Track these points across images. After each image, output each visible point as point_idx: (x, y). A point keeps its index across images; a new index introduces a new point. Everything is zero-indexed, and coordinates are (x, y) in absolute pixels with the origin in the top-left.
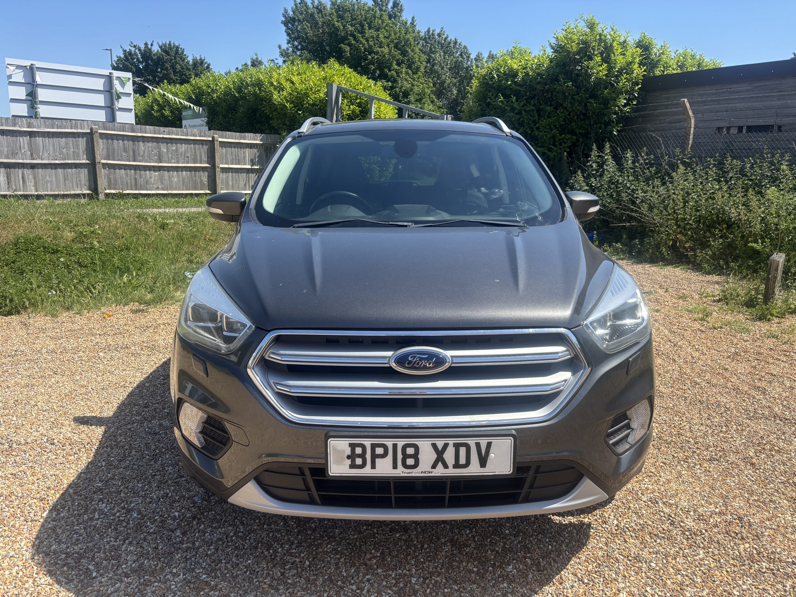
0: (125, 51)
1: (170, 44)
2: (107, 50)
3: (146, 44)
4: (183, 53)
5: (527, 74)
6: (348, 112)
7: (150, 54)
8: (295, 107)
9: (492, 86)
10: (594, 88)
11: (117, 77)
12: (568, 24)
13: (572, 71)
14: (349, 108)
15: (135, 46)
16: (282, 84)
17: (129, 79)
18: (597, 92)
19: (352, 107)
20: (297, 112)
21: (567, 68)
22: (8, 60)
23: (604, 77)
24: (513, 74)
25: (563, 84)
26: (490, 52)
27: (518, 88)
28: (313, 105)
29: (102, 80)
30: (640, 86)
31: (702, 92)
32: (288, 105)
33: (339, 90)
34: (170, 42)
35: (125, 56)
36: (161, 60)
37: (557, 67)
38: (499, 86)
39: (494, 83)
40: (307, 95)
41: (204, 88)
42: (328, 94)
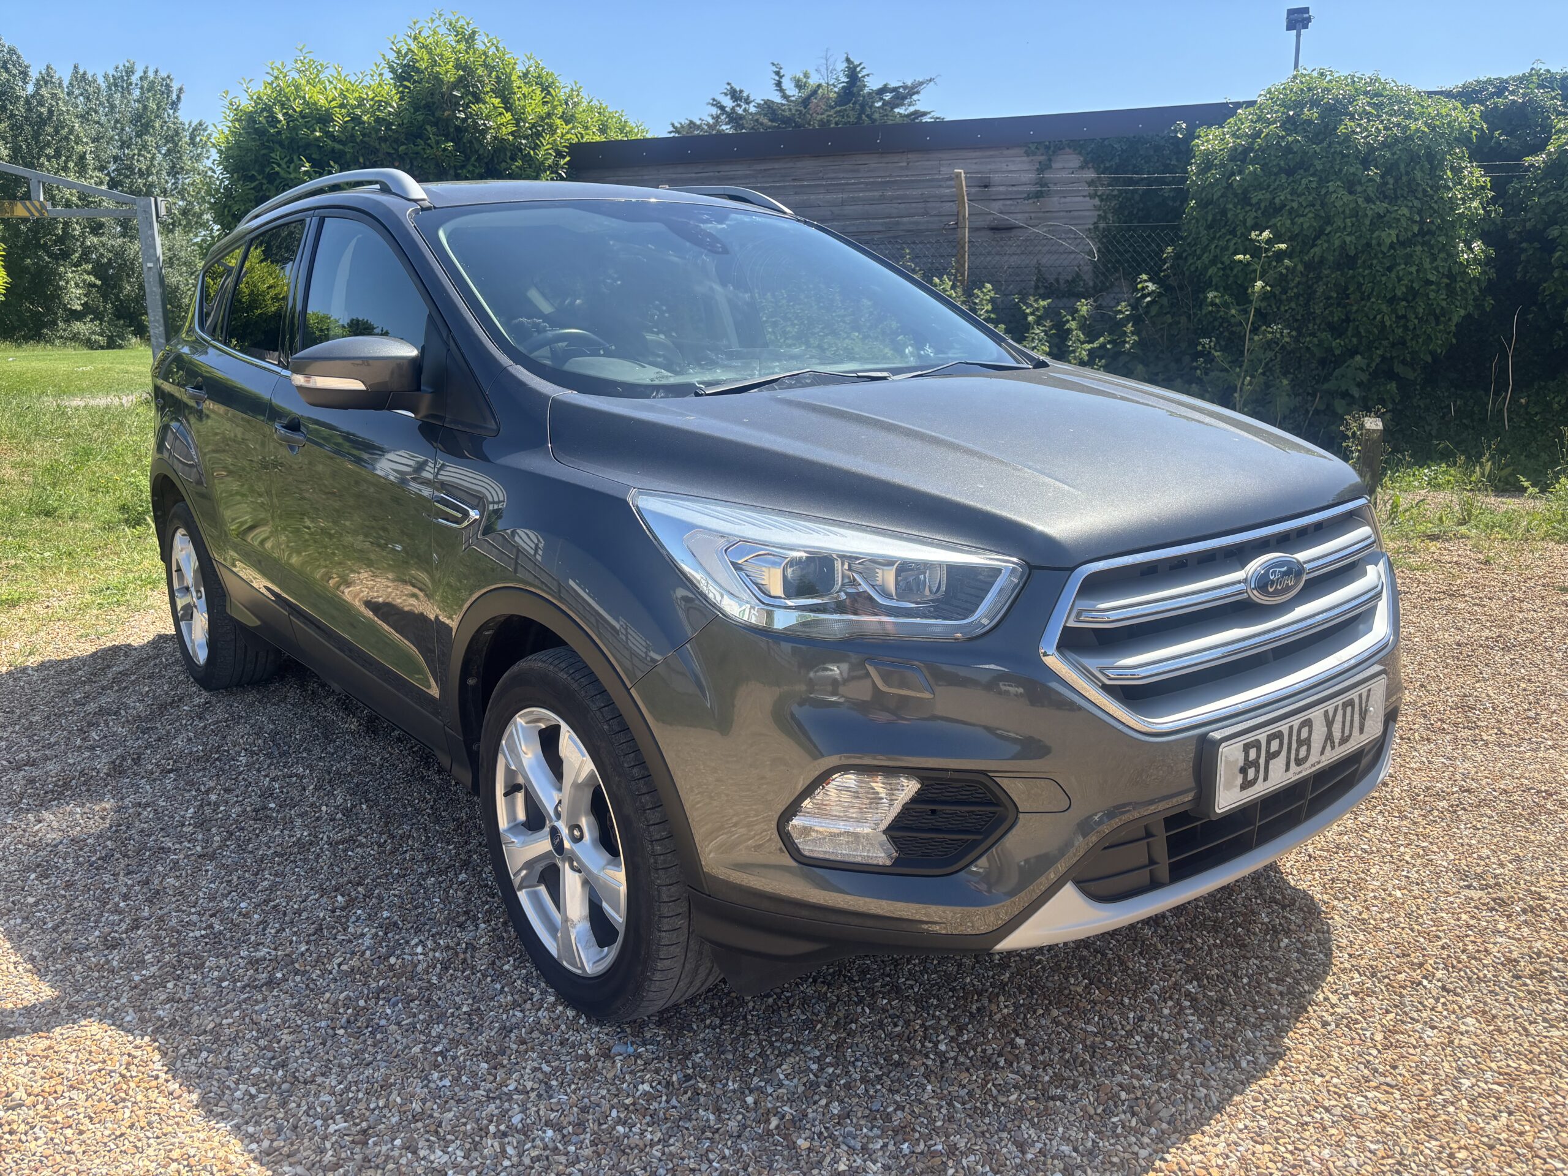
5: (356, 120)
9: (276, 140)
10: (492, 159)
12: (418, 26)
13: (448, 120)
18: (499, 163)
21: (438, 114)
23: (511, 138)
24: (324, 118)
25: (434, 145)
26: (76, 67)
27: (338, 146)
30: (568, 159)
31: (674, 176)
37: (416, 110)
38: (292, 140)
39: (279, 133)
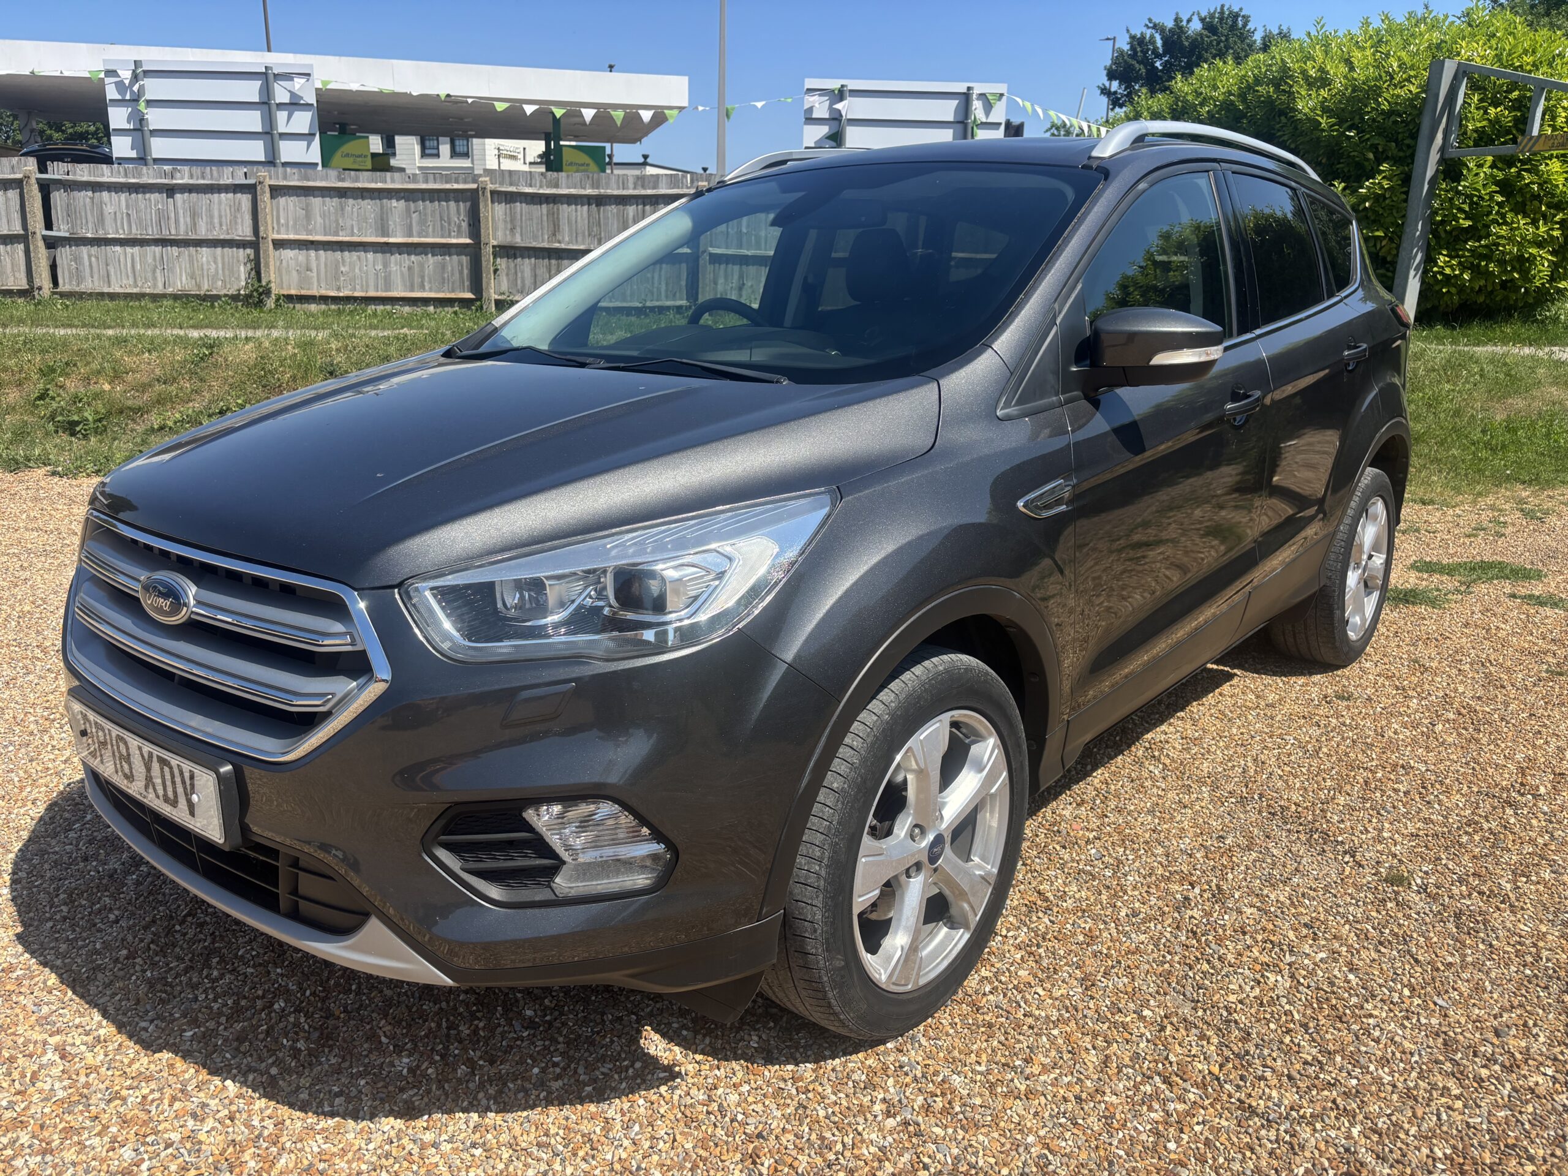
0: (1133, 37)
1: (1222, 12)
2: (1108, 39)
3: (1177, 20)
4: (1245, 25)
6: (1479, 125)
7: (1179, 37)
8: (1339, 124)
11: (981, 95)
14: (1486, 113)
15: (1155, 27)
16: (1327, 73)
17: (1002, 95)
19: (1492, 111)
20: (1344, 132)
22: (810, 83)
28: (1391, 113)
29: (953, 103)
32: (1324, 122)
33: (1463, 72)
34: (1223, 6)
35: (1133, 48)
36: (1197, 47)
40: (1376, 92)
41: (1190, 98)
42: (1430, 86)
